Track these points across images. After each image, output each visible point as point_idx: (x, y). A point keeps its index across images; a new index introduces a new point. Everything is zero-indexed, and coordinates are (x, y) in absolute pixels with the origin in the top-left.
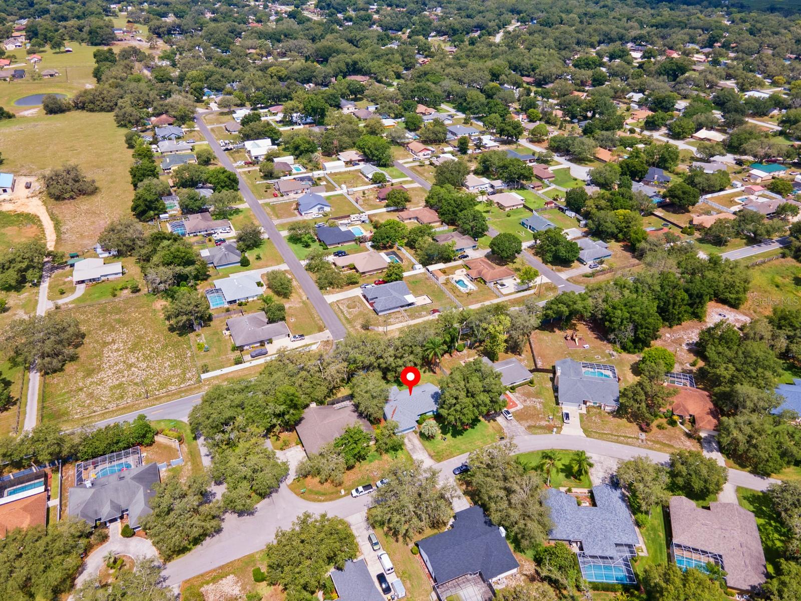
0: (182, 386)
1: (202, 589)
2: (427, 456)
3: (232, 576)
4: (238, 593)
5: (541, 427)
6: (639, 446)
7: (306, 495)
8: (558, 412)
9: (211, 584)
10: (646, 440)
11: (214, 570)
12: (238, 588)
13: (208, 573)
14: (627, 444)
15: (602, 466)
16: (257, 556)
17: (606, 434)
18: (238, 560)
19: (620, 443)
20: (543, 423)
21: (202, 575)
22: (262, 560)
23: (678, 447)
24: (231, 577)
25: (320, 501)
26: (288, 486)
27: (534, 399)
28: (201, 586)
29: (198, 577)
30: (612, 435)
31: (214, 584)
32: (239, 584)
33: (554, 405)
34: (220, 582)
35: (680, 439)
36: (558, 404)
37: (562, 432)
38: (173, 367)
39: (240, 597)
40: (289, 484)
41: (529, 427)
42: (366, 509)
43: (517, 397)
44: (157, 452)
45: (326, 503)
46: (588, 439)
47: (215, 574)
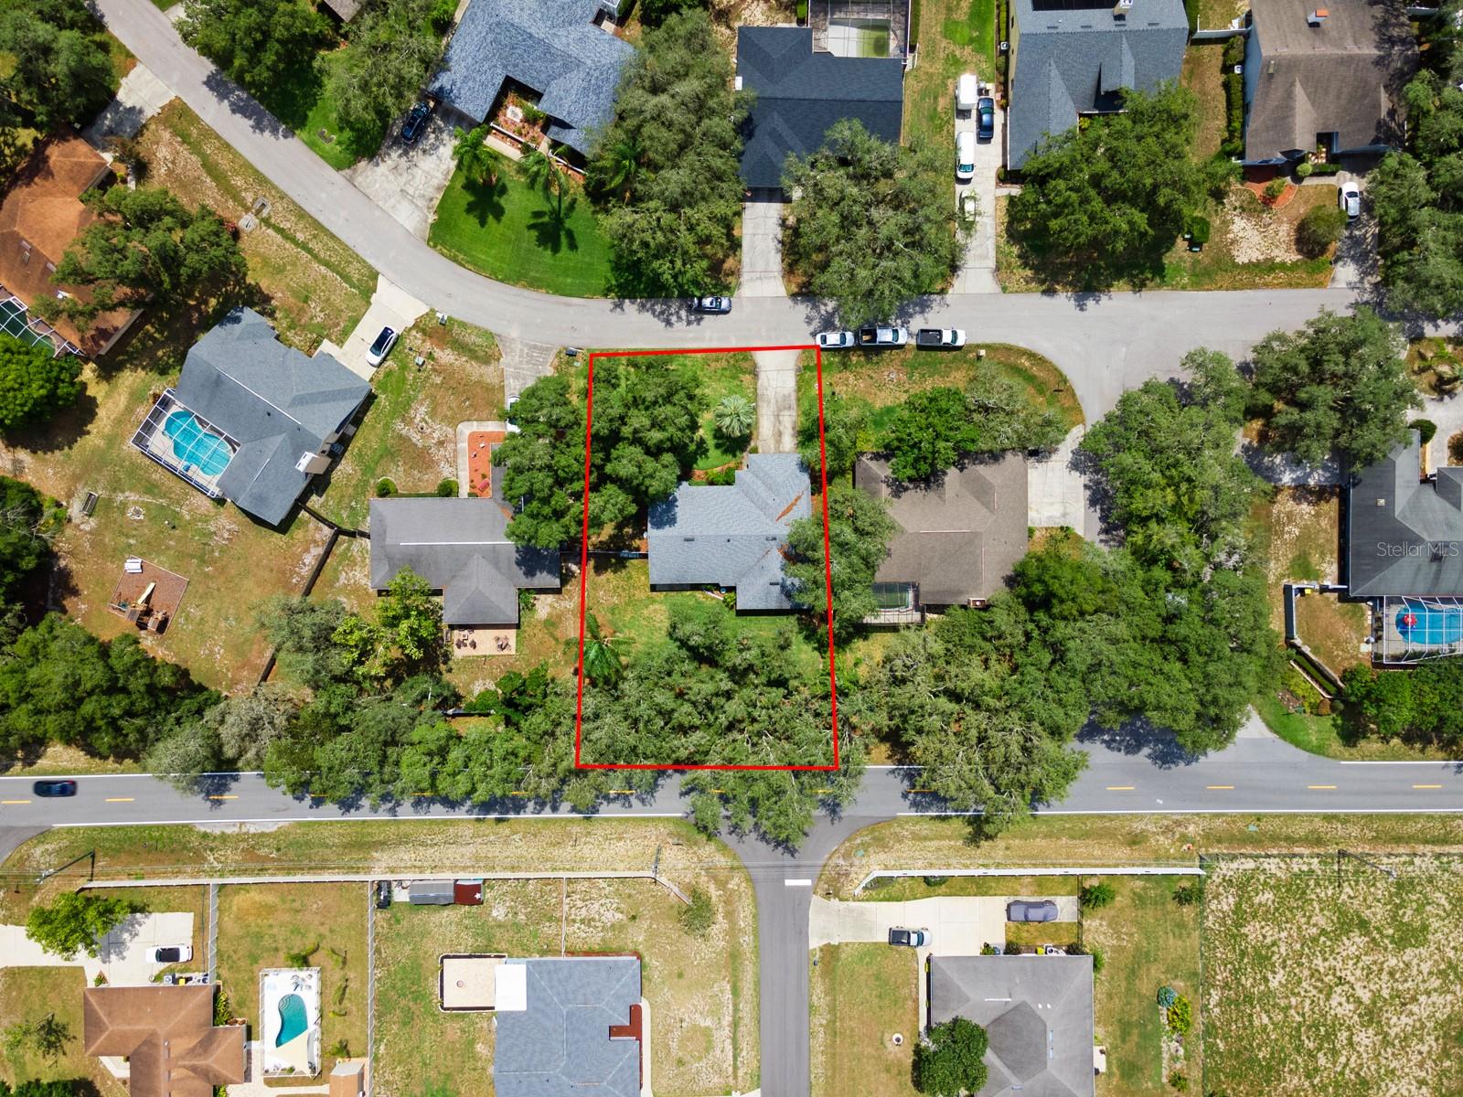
0: (1250, 864)
1: (1296, 257)
2: (762, 376)
3: (1240, 260)
4: (1237, 219)
5: (461, 347)
6: (283, 196)
7: (1053, 383)
8: (389, 374)
9: (1278, 260)
10: (247, 210)
11: (1266, 285)
12: (1235, 228)
13: (1280, 285)
14: (302, 214)
15: (408, 182)
16: (1186, 280)
17: (327, 264)
18: (1220, 288)
19: (317, 225)
20: (446, 356)
21: (1290, 285)
22: (1178, 269)
23: (194, 158)
24: (1242, 259)
25: (1032, 356)
26: (1083, 422)
27: (416, 438)
28: (1295, 265)
29: (1298, 285)
30: (316, 257)
31: (1272, 259)
32: (1231, 236)
33: (382, 398)
34: (1261, 258)
35: (170, 172)
36: (370, 399)
37: (425, 310)
38: (1262, 959)
39: (1235, 209)
40: (1080, 427)
41: (487, 359)
42: (949, 297)
43: (453, 463)
44: (1337, 643)
45: (1022, 345)
46: (378, 266)
47: (1268, 279)
